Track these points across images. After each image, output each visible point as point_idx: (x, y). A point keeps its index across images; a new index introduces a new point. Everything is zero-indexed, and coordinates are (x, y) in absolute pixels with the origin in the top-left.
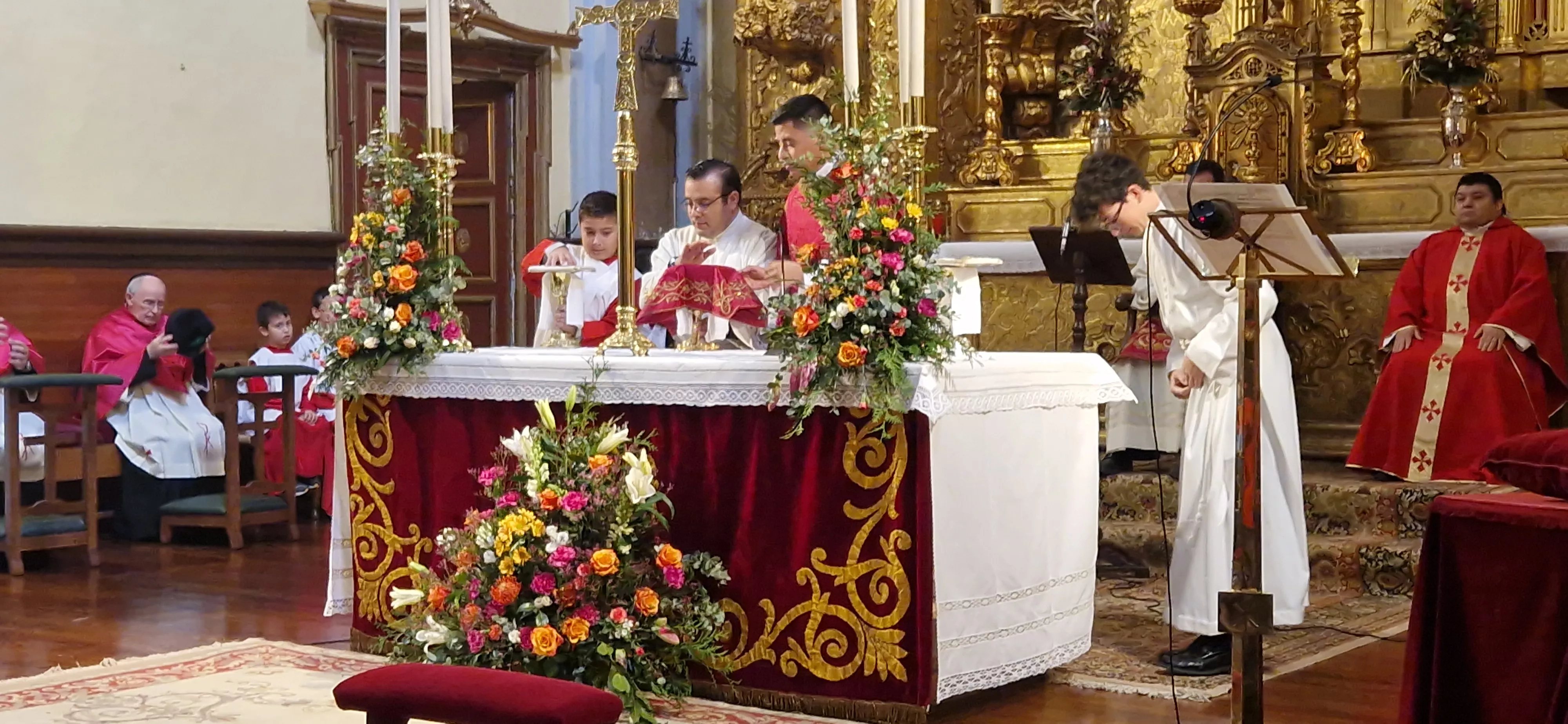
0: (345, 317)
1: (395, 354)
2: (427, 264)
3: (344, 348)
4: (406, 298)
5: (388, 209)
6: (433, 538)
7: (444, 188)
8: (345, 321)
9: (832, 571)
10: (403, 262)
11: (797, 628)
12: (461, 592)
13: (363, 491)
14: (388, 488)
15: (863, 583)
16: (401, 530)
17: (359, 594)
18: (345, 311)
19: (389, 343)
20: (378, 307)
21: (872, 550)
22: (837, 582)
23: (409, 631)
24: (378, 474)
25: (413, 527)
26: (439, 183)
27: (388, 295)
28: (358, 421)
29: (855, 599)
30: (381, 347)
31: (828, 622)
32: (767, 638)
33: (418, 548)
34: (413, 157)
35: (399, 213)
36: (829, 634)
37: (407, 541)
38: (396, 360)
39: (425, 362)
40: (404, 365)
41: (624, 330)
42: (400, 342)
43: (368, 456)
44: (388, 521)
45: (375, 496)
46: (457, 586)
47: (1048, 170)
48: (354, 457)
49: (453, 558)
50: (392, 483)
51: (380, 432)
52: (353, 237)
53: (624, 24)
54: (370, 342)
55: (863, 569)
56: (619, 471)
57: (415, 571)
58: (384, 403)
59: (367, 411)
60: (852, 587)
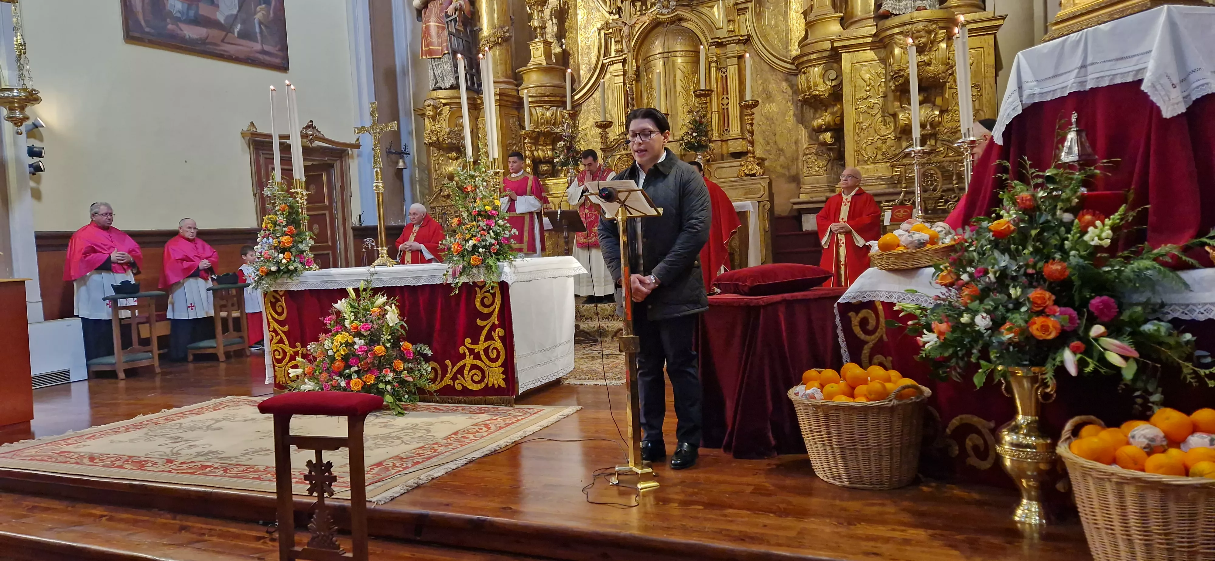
0: (262, 259)
1: (285, 273)
2: (297, 235)
3: (262, 272)
4: (288, 250)
5: (278, 213)
6: (306, 347)
7: (302, 204)
8: (262, 261)
9: (473, 347)
10: (286, 235)
11: (461, 371)
12: (318, 368)
13: (275, 331)
14: (286, 328)
15: (486, 351)
16: (292, 345)
17: (276, 373)
18: (262, 256)
19: (282, 268)
20: (276, 254)
21: (489, 337)
22: (476, 351)
23: (297, 386)
24: (281, 323)
25: (298, 344)
26: (300, 201)
27: (280, 249)
28: (271, 302)
29: (483, 357)
30: (279, 271)
31: (473, 367)
32: (449, 376)
33: (300, 352)
34: (287, 191)
35: (283, 214)
36: (474, 372)
37: (295, 350)
38: (286, 275)
39: (298, 275)
40: (289, 277)
41: (382, 257)
42: (287, 267)
43: (276, 316)
44: (286, 342)
45: (280, 332)
46: (318, 366)
47: (552, 190)
48: (270, 317)
49: (315, 354)
50: (287, 326)
51: (281, 306)
52: (264, 226)
53: (375, 133)
54: (274, 269)
55: (486, 345)
56: (383, 315)
57: (299, 362)
58: (281, 293)
59: (274, 297)
60: (482, 352)
